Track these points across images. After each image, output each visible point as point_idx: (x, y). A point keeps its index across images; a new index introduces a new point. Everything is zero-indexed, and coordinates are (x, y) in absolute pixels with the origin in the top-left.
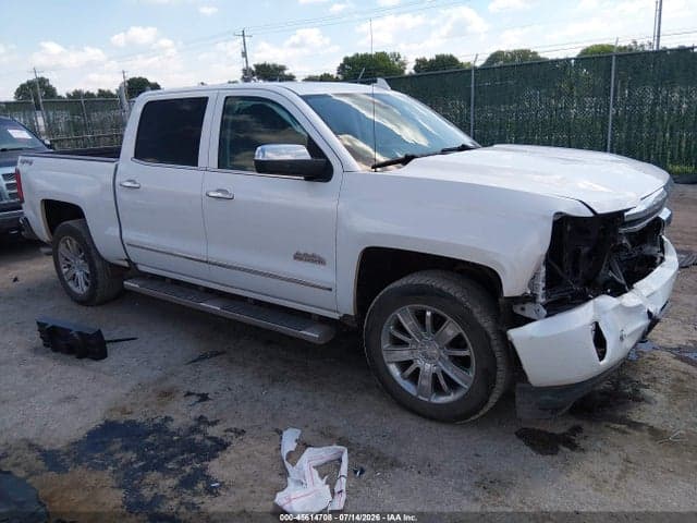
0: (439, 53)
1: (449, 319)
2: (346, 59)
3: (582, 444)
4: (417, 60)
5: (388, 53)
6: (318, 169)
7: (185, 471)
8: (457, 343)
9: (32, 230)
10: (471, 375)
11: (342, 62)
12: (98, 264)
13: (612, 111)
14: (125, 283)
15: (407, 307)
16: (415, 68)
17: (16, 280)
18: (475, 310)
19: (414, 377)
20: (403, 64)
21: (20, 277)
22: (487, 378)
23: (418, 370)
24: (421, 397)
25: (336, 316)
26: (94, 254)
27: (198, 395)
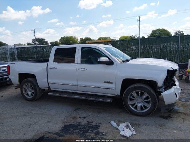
0: (86, 37)
1: (145, 93)
2: (62, 38)
3: (173, 117)
4: (81, 39)
5: (73, 36)
6: (110, 63)
7: (94, 132)
8: (147, 98)
9: (12, 82)
10: (151, 105)
11: (60, 38)
12: (38, 89)
13: (140, 51)
14: (48, 93)
15: (134, 91)
16: (80, 40)
17: (2, 97)
18: (151, 90)
19: (136, 107)
20: (77, 39)
21: (3, 96)
22: (154, 104)
23: (137, 105)
24: (138, 111)
25: (114, 96)
26: (37, 87)
27: (83, 117)
